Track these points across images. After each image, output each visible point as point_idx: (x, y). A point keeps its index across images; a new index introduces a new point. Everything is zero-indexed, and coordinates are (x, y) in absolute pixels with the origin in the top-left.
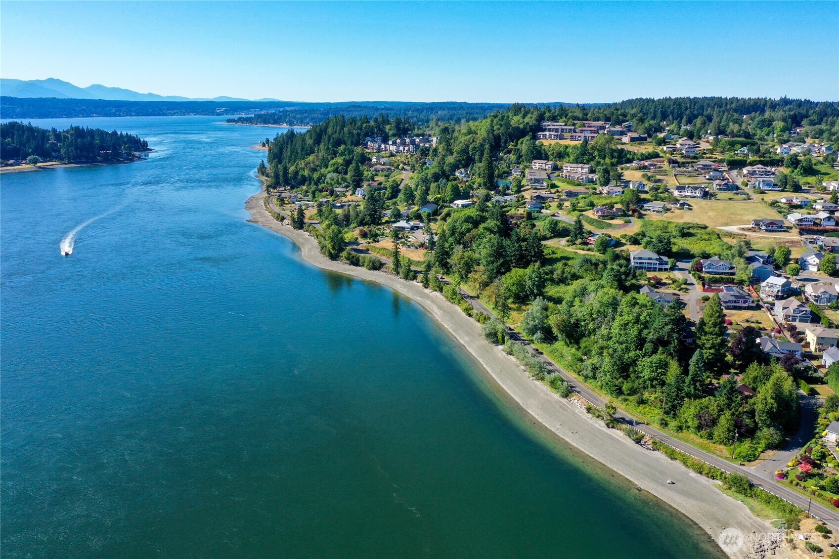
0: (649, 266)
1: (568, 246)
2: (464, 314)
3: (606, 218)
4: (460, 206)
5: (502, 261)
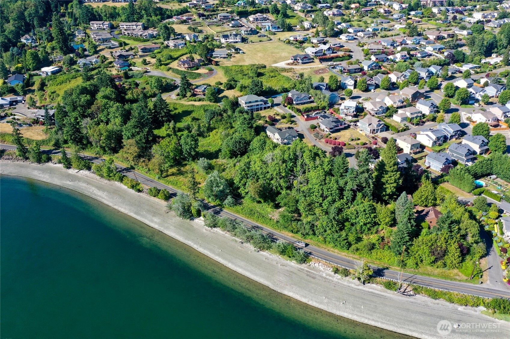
1: (180, 99)
2: (132, 191)
3: (193, 69)
4: (50, 74)
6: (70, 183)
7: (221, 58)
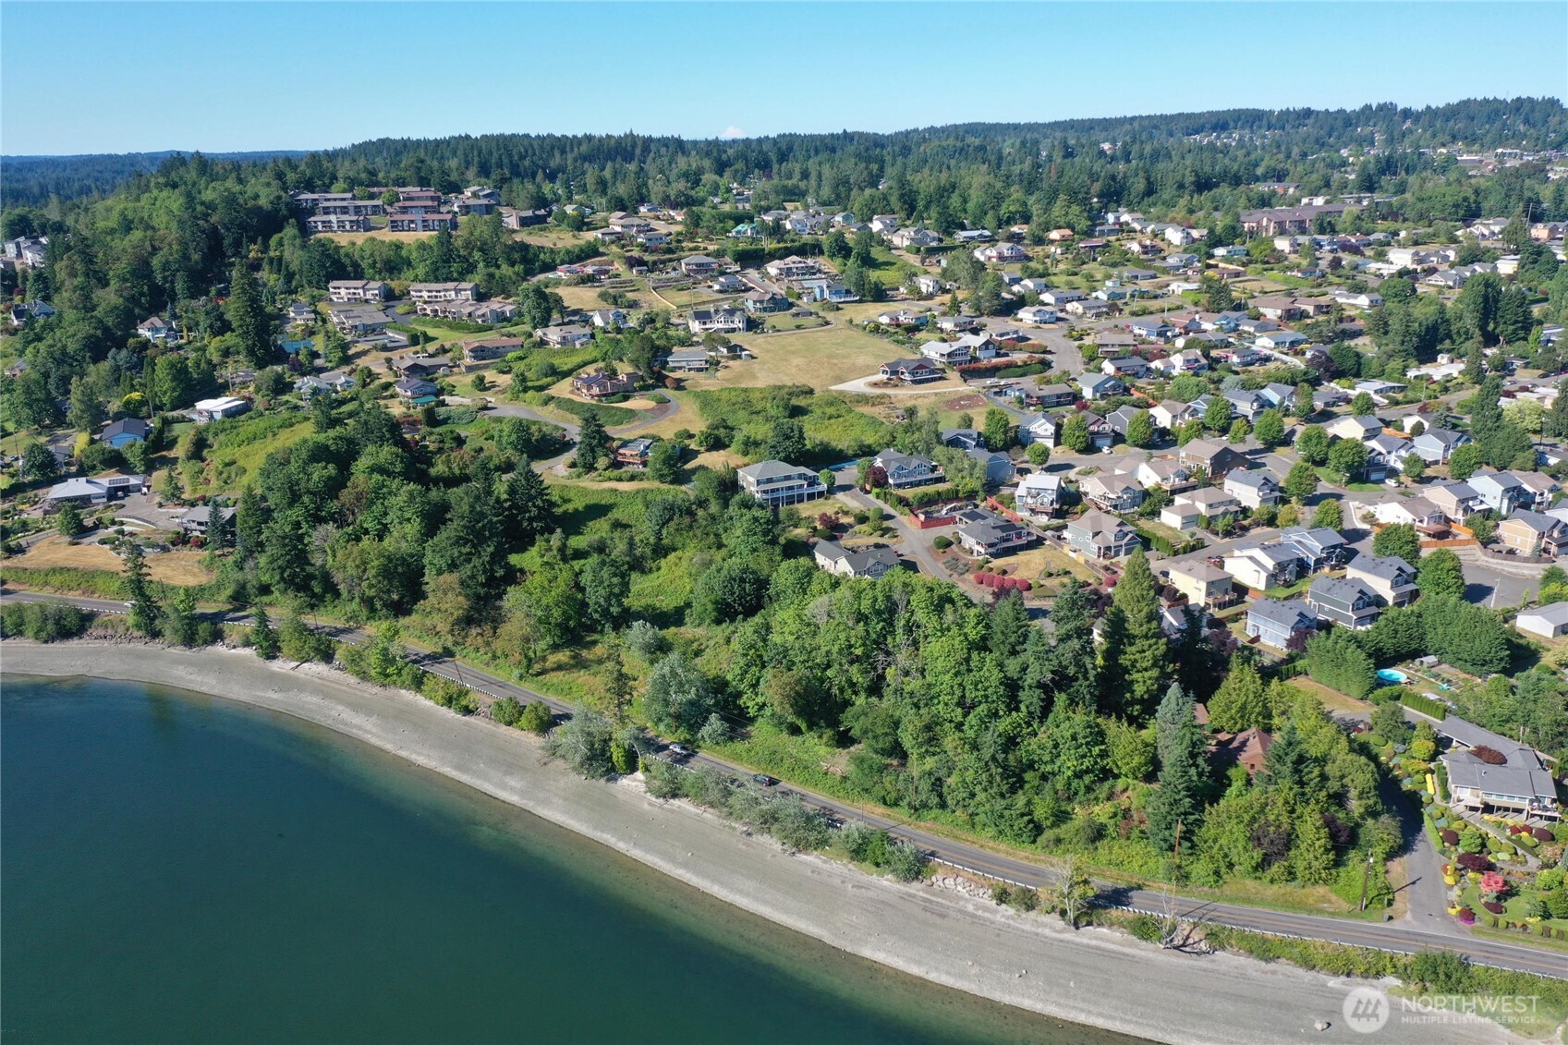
0: (790, 493)
1: (579, 476)
2: (451, 714)
3: (614, 398)
4: (218, 416)
5: (491, 549)
6: (275, 696)
7: (690, 370)
